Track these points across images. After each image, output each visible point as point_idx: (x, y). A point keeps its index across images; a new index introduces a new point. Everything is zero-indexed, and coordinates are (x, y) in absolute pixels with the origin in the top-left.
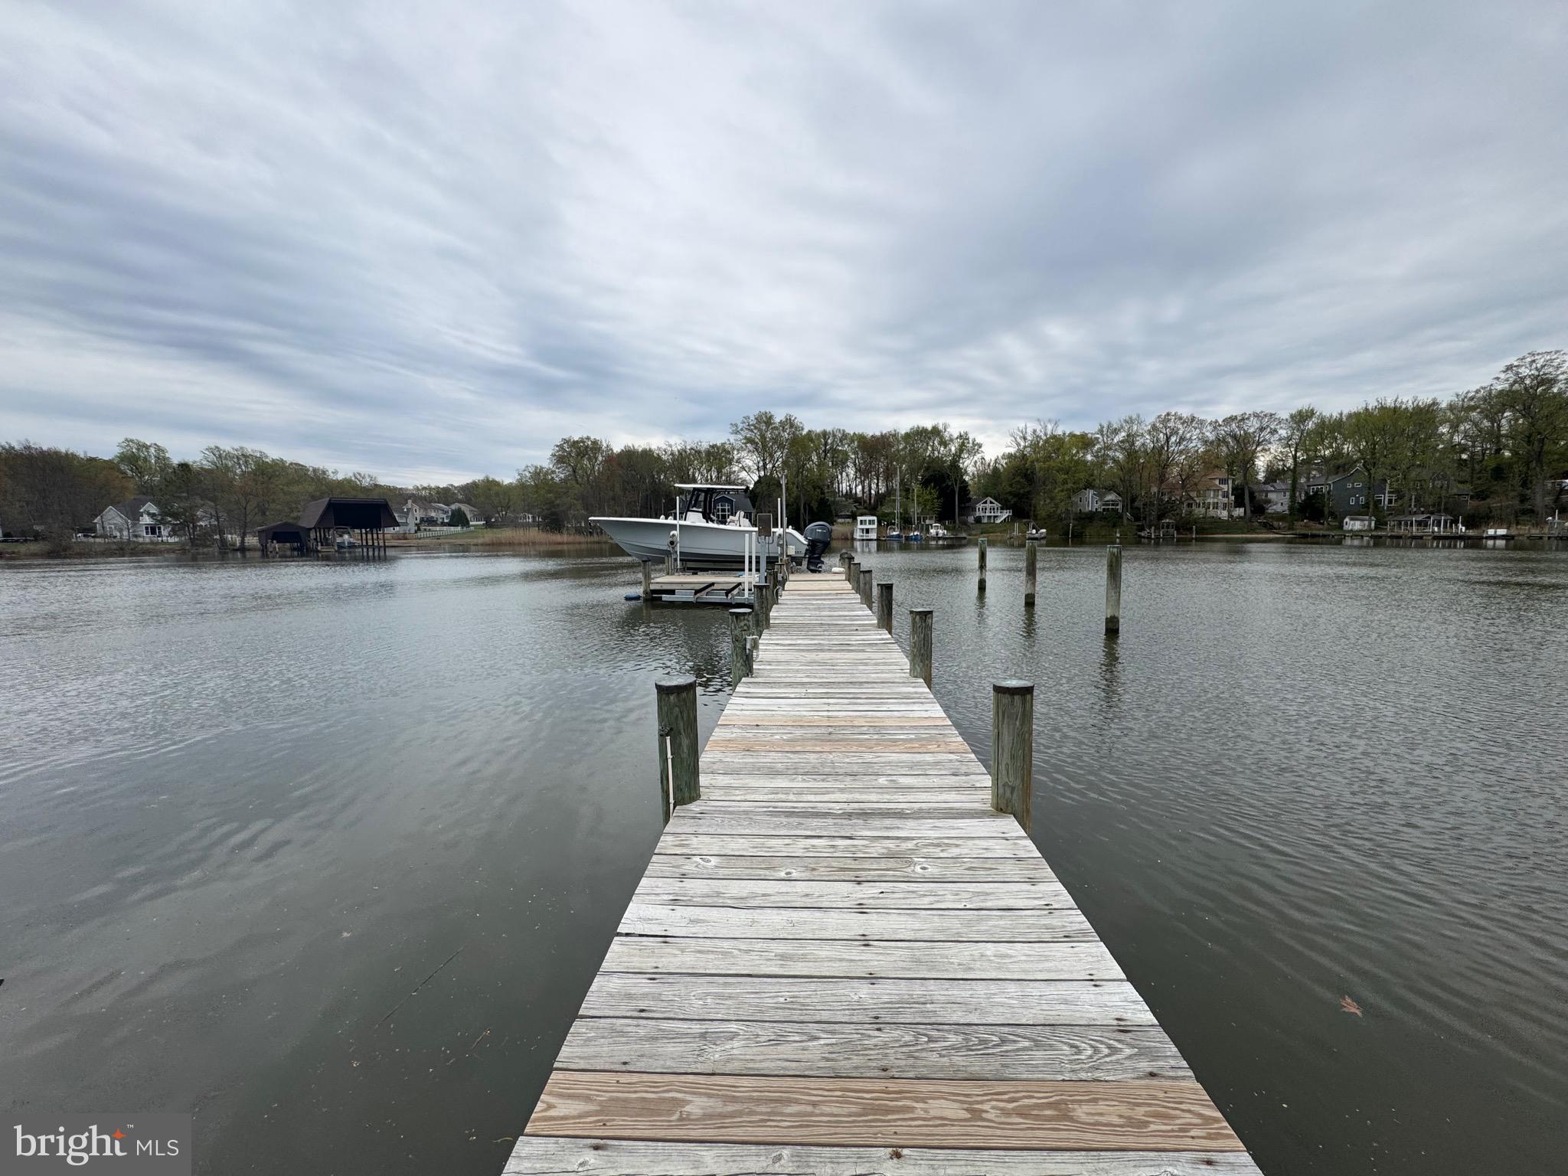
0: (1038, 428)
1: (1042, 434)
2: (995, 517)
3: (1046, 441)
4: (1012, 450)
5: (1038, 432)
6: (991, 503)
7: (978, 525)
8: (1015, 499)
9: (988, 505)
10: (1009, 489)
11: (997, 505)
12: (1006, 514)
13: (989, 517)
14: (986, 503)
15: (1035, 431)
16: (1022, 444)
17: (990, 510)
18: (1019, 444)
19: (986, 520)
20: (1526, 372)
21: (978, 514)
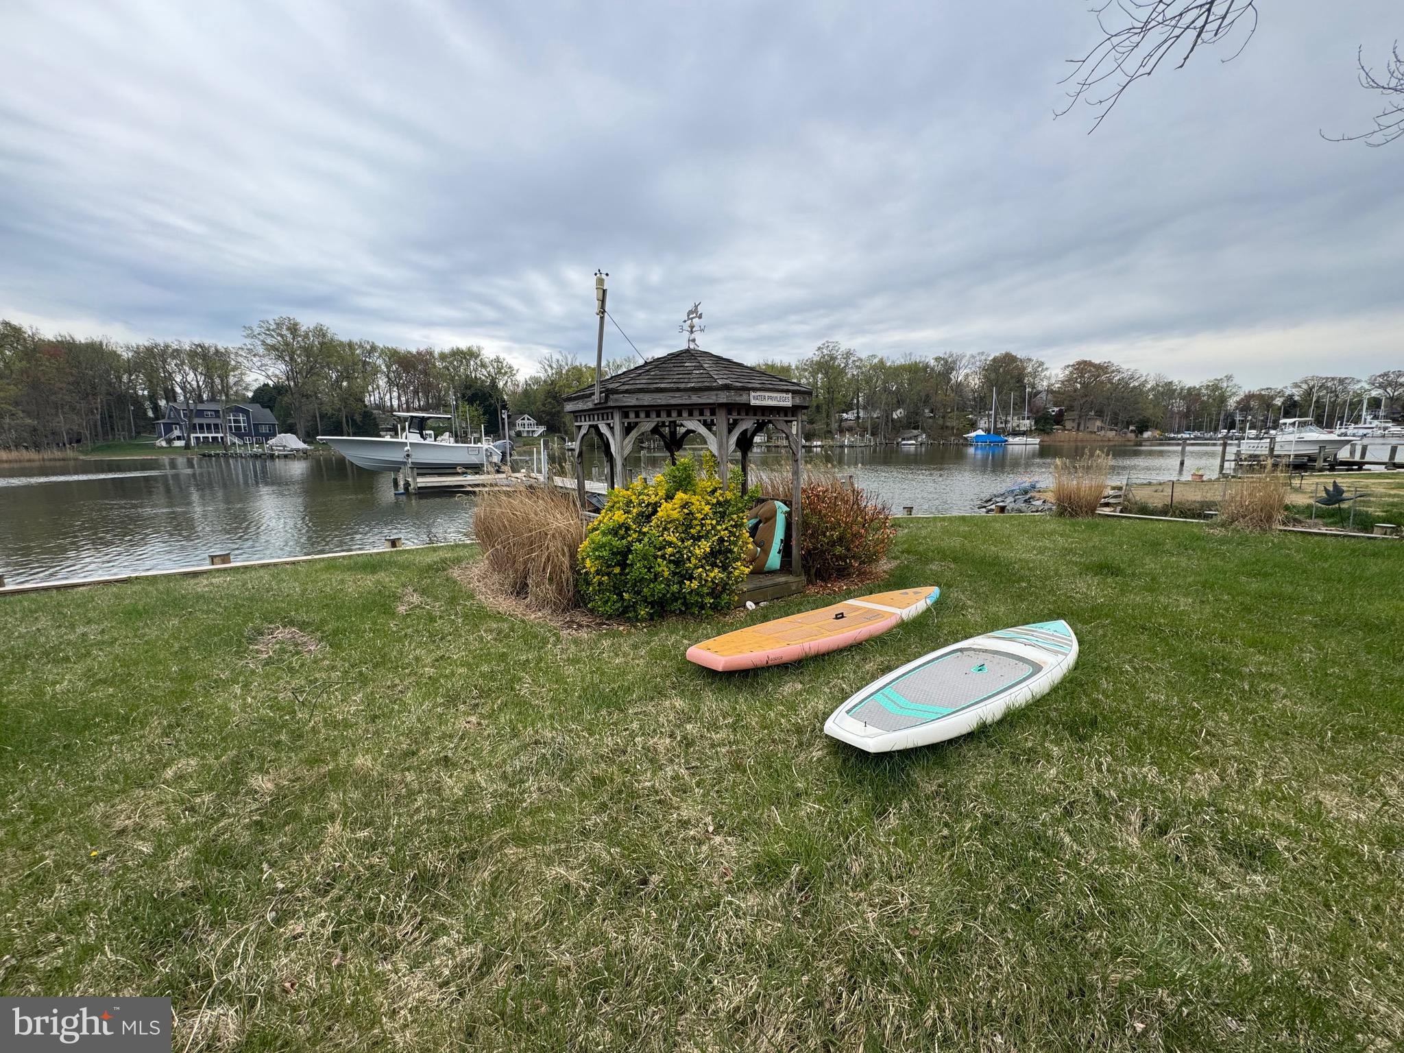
0: (560, 358)
1: (564, 364)
2: (533, 431)
3: (568, 371)
4: (542, 376)
5: (560, 362)
6: (529, 420)
7: (519, 438)
8: (548, 417)
9: (526, 422)
10: (542, 408)
11: (533, 421)
12: (541, 429)
13: (528, 432)
14: (523, 418)
15: (558, 361)
16: (549, 370)
17: (527, 425)
18: (546, 371)
19: (525, 435)
20: (825, 352)
21: (518, 429)
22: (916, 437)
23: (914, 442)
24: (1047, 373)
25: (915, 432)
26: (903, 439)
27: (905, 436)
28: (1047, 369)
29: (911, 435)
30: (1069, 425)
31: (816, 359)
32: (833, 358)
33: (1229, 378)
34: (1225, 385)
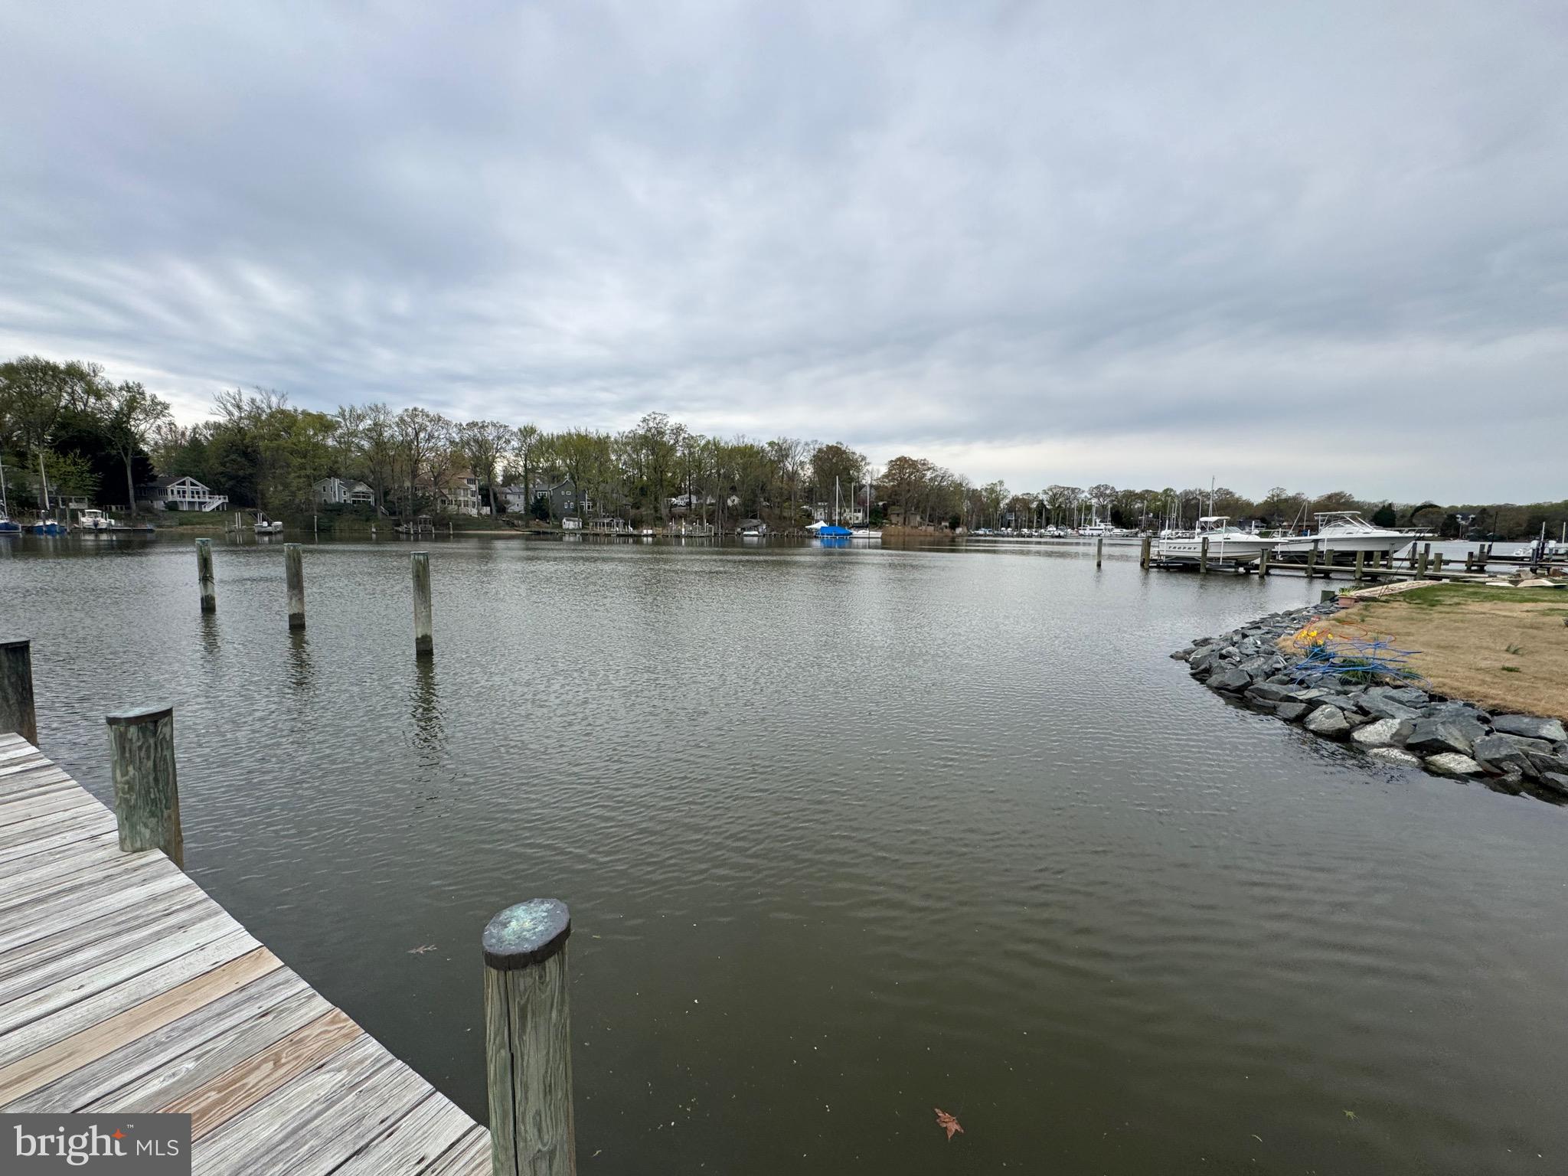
0: (258, 397)
1: (264, 406)
2: (201, 503)
3: (272, 415)
4: (222, 419)
5: (258, 403)
6: (192, 484)
7: (172, 514)
8: (231, 483)
9: (188, 488)
10: (221, 469)
11: (201, 487)
12: (218, 501)
13: (191, 504)
14: (183, 483)
15: (253, 401)
16: (236, 414)
17: (191, 494)
18: (230, 413)
19: (185, 508)
20: (651, 424)
21: (170, 498)
22: (756, 527)
23: (756, 533)
24: (869, 468)
25: (755, 522)
26: (744, 529)
27: (745, 526)
28: (869, 464)
29: (751, 524)
30: (894, 519)
31: (641, 432)
32: (661, 433)
33: (1001, 483)
34: (998, 488)
